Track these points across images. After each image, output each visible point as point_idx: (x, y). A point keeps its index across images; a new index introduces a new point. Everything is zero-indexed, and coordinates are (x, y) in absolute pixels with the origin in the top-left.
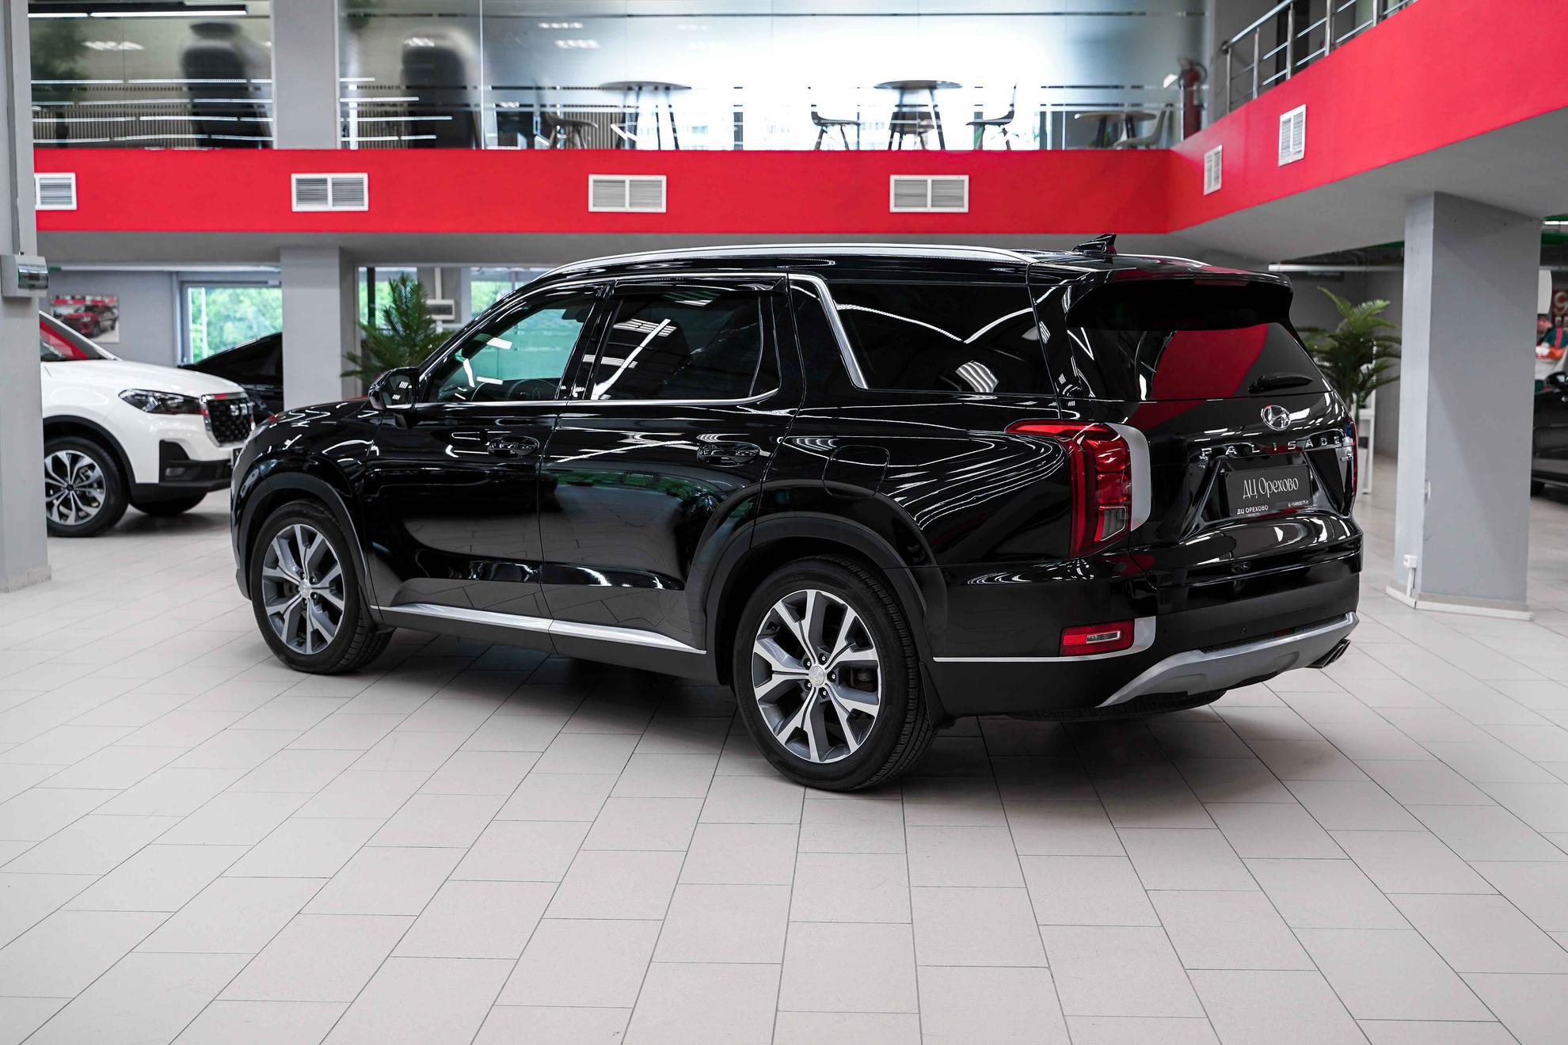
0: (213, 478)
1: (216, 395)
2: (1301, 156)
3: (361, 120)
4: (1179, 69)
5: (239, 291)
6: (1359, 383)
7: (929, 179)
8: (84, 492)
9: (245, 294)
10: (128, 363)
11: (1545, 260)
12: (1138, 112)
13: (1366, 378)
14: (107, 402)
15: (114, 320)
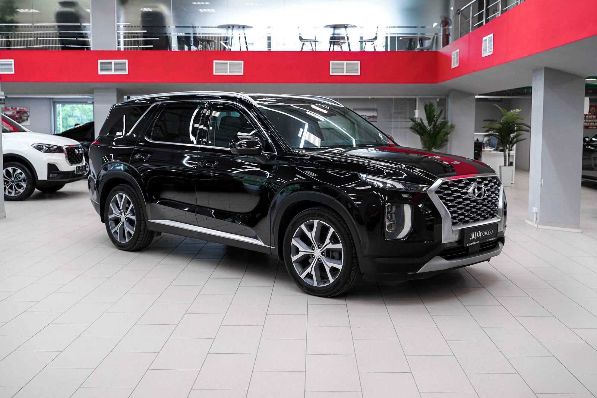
0: (68, 177)
1: (69, 146)
2: (491, 53)
3: (125, 39)
4: (440, 21)
5: (74, 105)
6: (510, 141)
7: (345, 62)
8: (18, 183)
9: (77, 107)
10: (34, 133)
11: (587, 94)
12: (423, 37)
13: (512, 139)
14: (27, 148)
15: (28, 117)
